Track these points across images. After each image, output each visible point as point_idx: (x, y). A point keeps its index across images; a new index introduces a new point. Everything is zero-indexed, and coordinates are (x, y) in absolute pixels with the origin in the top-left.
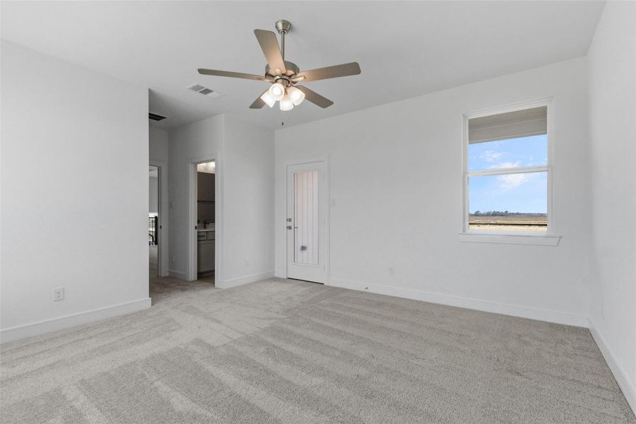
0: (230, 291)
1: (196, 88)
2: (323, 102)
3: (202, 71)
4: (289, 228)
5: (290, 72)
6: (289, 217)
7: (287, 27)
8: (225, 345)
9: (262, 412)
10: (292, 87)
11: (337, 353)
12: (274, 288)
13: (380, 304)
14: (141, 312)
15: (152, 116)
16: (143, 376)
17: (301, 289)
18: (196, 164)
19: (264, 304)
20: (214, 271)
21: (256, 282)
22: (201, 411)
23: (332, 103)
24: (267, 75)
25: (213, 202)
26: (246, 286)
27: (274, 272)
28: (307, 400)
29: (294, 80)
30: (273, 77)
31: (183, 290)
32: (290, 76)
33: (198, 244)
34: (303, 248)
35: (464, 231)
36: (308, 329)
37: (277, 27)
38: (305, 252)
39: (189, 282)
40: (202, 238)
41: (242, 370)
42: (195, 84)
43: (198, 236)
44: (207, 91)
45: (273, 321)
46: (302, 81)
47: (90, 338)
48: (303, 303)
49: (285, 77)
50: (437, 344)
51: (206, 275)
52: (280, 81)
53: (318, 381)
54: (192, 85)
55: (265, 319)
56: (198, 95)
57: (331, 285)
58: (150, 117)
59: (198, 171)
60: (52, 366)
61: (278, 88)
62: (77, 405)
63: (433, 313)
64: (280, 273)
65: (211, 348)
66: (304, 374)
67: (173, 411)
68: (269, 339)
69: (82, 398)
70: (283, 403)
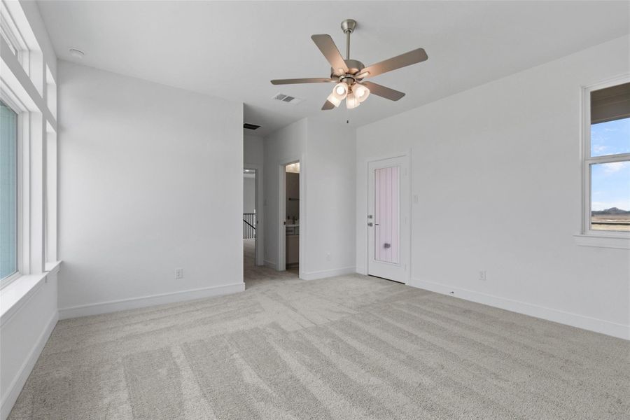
0: (312, 283)
1: (280, 97)
2: (395, 95)
3: (275, 82)
4: (370, 225)
5: (355, 70)
6: (370, 214)
7: (352, 26)
8: (296, 331)
9: (315, 399)
10: (357, 85)
11: (403, 357)
12: (353, 284)
13: (466, 312)
14: (237, 293)
15: (246, 126)
16: (227, 347)
17: (379, 287)
18: (285, 166)
19: (339, 298)
20: (298, 264)
21: (336, 277)
22: (264, 386)
23: (403, 95)
24: (333, 76)
25: (298, 199)
26: (326, 279)
27: (355, 268)
28: (360, 397)
29: (360, 77)
30: (338, 77)
31: (272, 278)
32: (355, 74)
33: (287, 238)
34: (387, 246)
35: (583, 231)
36: (378, 327)
37: (342, 27)
38: (389, 249)
39: (279, 272)
40: (290, 233)
41: (306, 356)
42: (278, 94)
43: (287, 231)
44: (289, 99)
45: (344, 315)
46: (367, 77)
47: (198, 310)
48: (378, 301)
49: (349, 76)
50: (530, 366)
51: (292, 267)
52: (345, 80)
53: (374, 380)
54: (276, 96)
55: (337, 312)
56: (283, 103)
57: (412, 286)
58: (244, 127)
59: (287, 171)
60: (168, 329)
61: (342, 88)
62: (178, 361)
63: (533, 330)
64: (361, 269)
65: (284, 332)
66: (363, 371)
67: (242, 381)
68: (337, 333)
69: (182, 357)
70: (335, 395)
